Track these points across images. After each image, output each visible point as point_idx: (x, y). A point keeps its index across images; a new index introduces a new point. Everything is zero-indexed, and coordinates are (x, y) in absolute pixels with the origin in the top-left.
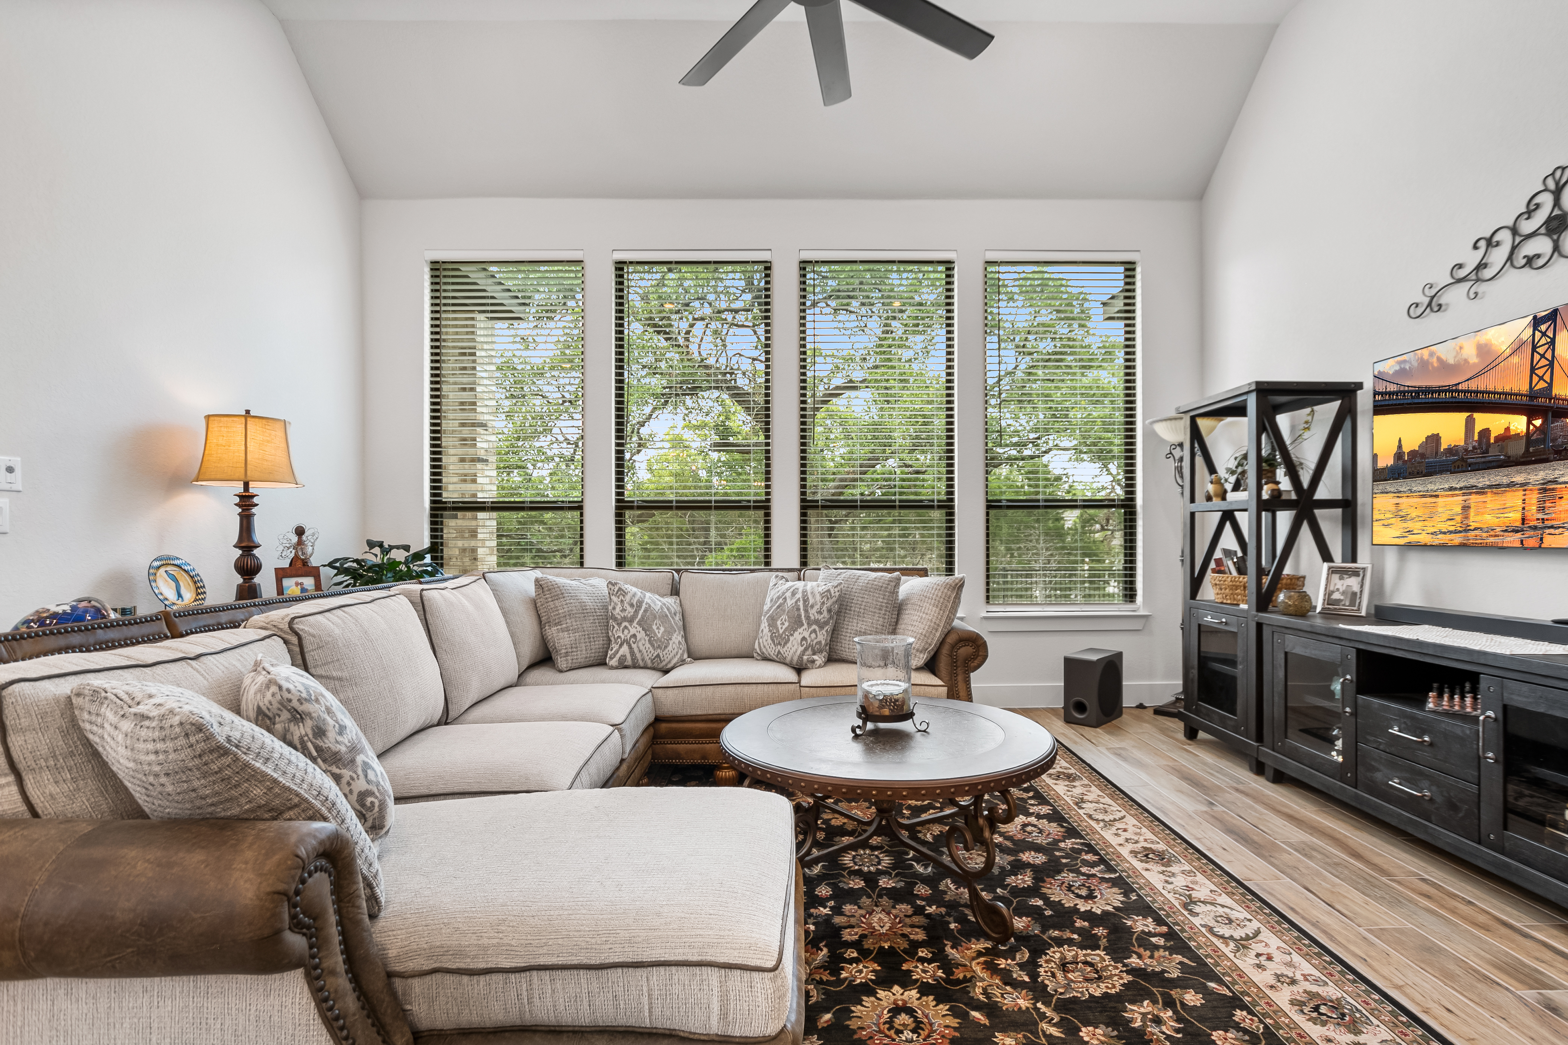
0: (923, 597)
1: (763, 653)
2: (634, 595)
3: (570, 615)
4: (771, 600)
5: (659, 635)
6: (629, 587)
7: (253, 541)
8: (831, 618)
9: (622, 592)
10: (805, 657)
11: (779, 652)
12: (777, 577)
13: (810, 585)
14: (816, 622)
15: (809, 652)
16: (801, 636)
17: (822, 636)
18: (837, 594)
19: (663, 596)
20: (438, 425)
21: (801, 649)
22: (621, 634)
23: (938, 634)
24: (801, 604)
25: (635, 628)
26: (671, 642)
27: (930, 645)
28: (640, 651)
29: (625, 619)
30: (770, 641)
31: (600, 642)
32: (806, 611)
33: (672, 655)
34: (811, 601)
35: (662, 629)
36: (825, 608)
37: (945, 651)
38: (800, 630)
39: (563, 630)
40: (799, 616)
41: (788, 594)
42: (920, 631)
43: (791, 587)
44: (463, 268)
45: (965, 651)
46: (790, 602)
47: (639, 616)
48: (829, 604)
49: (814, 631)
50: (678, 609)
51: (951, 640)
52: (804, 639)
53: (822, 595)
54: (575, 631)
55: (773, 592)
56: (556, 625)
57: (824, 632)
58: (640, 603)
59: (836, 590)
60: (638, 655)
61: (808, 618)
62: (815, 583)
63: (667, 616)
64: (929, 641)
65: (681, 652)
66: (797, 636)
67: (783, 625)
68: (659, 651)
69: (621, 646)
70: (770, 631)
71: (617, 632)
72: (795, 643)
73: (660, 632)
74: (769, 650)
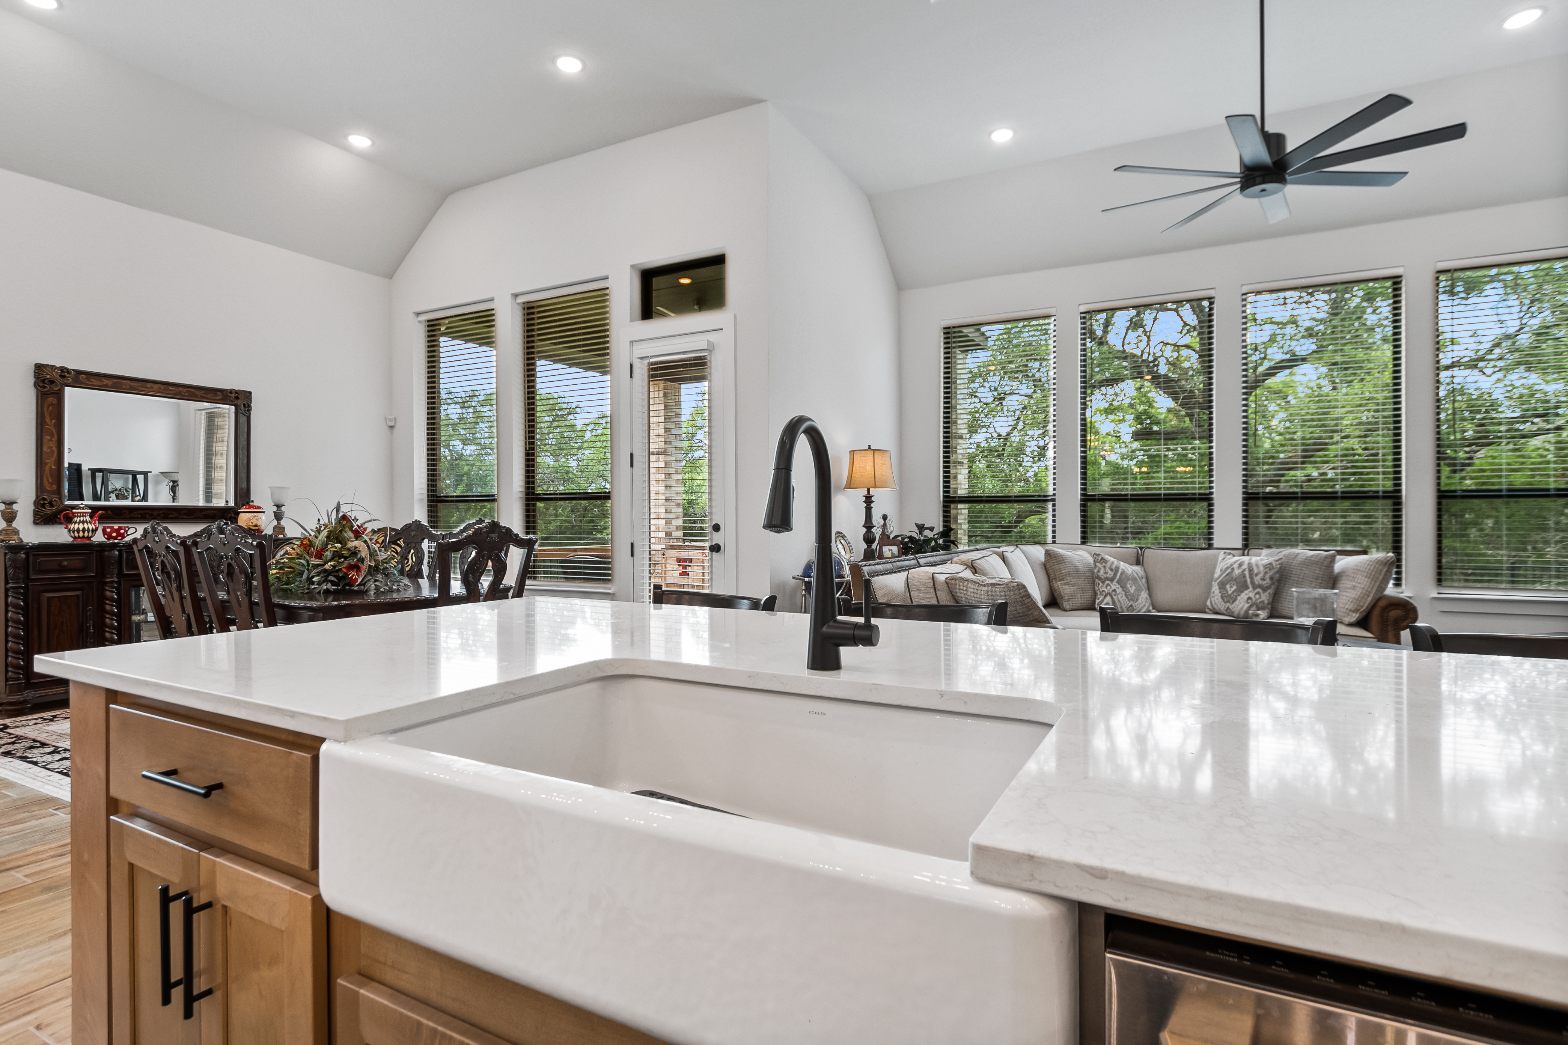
0: (1357, 570)
1: (1214, 609)
2: (1113, 563)
3: (1069, 574)
4: (1221, 570)
5: (1132, 592)
6: (1107, 557)
7: (872, 524)
8: (1273, 584)
9: (1103, 560)
10: (1251, 612)
11: (1228, 608)
12: (1225, 553)
13: (1254, 559)
14: (1260, 586)
15: (1254, 608)
16: (1248, 596)
17: (1265, 597)
18: (1278, 566)
19: (1131, 565)
20: (948, 442)
21: (1247, 606)
22: (1105, 589)
23: (1369, 599)
24: (1247, 573)
25: (1114, 586)
26: (1140, 597)
27: (1362, 607)
28: (1119, 601)
29: (1107, 579)
30: (1220, 600)
31: (1089, 594)
32: (1251, 578)
33: (1141, 606)
34: (1256, 571)
35: (1134, 588)
36: (1267, 576)
37: (1376, 612)
38: (1246, 592)
39: (1065, 584)
40: (1245, 582)
41: (1236, 566)
42: (1354, 596)
43: (1238, 561)
44: (965, 330)
45: (1394, 614)
46: (1237, 572)
47: (1118, 577)
48: (1271, 574)
49: (1258, 593)
50: (1144, 574)
51: (1381, 604)
52: (1249, 598)
53: (1265, 566)
54: (1073, 585)
55: (1222, 564)
56: (1060, 580)
57: (1267, 594)
58: (1117, 569)
59: (1278, 563)
60: (1118, 604)
61: (1253, 583)
62: (1258, 558)
63: (1136, 579)
64: (1361, 604)
65: (1147, 604)
66: (1244, 596)
67: (1231, 589)
68: (1132, 602)
69: (1105, 597)
70: (1220, 592)
71: (1102, 588)
72: (1241, 601)
73: (1132, 589)
74: (1220, 606)
